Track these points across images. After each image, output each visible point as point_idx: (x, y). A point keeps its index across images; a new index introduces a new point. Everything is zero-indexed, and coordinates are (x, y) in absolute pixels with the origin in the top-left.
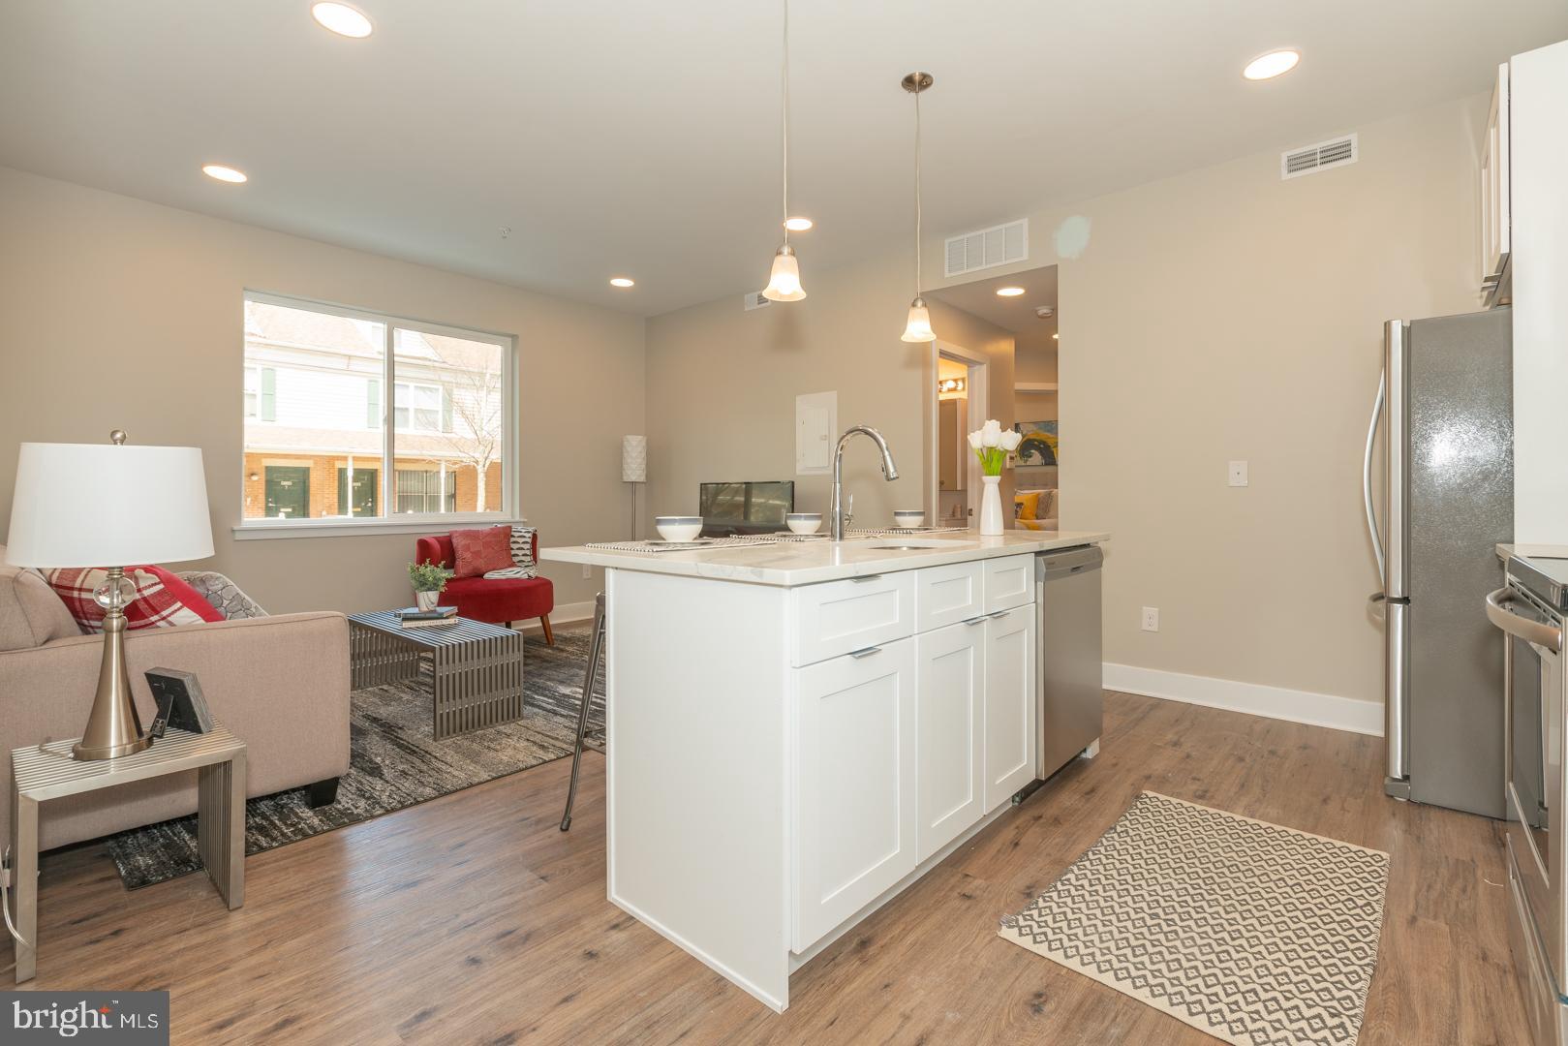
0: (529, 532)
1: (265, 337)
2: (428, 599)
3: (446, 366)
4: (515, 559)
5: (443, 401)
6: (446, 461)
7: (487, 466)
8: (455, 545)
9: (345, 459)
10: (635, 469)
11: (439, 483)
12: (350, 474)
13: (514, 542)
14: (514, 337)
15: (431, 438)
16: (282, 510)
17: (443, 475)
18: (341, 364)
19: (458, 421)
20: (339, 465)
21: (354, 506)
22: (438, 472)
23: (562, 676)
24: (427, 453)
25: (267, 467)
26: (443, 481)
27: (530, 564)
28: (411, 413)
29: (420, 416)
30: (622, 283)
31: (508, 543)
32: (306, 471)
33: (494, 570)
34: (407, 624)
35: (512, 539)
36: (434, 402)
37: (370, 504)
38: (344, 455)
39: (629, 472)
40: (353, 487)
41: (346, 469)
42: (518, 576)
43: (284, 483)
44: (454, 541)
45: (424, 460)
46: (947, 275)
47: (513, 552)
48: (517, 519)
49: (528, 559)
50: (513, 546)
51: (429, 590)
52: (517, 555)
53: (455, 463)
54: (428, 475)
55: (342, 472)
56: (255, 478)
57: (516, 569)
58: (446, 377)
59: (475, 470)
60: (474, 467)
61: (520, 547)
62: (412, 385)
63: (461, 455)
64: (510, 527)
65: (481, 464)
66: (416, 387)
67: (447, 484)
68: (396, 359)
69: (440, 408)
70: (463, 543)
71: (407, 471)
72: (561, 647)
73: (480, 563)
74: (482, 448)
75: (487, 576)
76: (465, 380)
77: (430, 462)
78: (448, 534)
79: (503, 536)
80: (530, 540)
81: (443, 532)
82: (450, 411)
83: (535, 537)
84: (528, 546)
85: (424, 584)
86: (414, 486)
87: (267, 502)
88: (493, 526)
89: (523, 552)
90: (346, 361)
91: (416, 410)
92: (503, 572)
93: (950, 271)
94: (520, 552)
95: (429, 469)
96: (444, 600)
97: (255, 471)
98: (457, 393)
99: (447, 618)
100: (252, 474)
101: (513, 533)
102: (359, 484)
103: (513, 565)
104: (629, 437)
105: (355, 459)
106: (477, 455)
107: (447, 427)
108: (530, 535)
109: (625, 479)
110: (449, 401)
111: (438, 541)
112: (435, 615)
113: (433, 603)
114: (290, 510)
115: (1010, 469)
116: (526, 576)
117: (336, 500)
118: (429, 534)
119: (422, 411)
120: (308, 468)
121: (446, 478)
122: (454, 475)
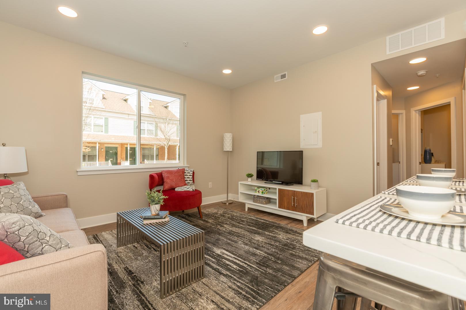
0: (192, 171)
1: (105, 109)
2: (155, 208)
3: (156, 117)
4: (187, 182)
5: (155, 126)
6: (156, 145)
7: (168, 146)
8: (163, 177)
9: (127, 144)
10: (228, 147)
11: (154, 152)
12: (129, 148)
13: (186, 175)
14: (184, 95)
15: (152, 138)
16: (110, 159)
17: (155, 149)
18: (126, 116)
19: (159, 132)
20: (126, 146)
21: (130, 158)
22: (154, 148)
23: (213, 240)
24: (151, 143)
25: (106, 147)
26: (155, 151)
27: (192, 184)
28: (146, 130)
29: (148, 131)
30: (227, 71)
31: (184, 175)
32: (116, 148)
33: (179, 186)
34: (146, 222)
35: (185, 174)
36: (152, 128)
37: (134, 158)
38: (127, 143)
39: (226, 147)
40: (130, 153)
41: (128, 147)
42: (188, 190)
43: (111, 151)
44: (163, 175)
45: (150, 145)
46: (388, 53)
47: (186, 179)
48: (186, 165)
49: (192, 182)
50: (186, 177)
51: (156, 204)
52: (187, 180)
53: (158, 145)
54: (151, 149)
55: (127, 148)
56: (102, 150)
57: (188, 187)
58: (157, 120)
59: (164, 147)
60: (164, 146)
61: (188, 177)
62: (146, 122)
63: (161, 143)
64: (184, 169)
65: (166, 145)
66: (147, 123)
67: (156, 151)
68: (141, 115)
69: (154, 129)
70: (167, 176)
71: (146, 148)
72: (206, 220)
73: (173, 184)
74: (166, 141)
75: (176, 189)
76: (162, 121)
77: (151, 145)
78: (161, 172)
79: (181, 173)
80: (192, 174)
81: (159, 171)
82: (157, 130)
83: (194, 173)
84: (191, 177)
85: (153, 201)
86: (147, 152)
87: (106, 157)
88: (177, 169)
89: (189, 179)
90: (128, 116)
91: (147, 130)
92: (182, 188)
93: (390, 51)
94: (188, 179)
95: (151, 147)
96: (162, 208)
97: (103, 148)
98: (159, 125)
99: (165, 218)
100: (102, 149)
101: (185, 172)
102: (131, 152)
103: (186, 185)
104: (226, 134)
105: (130, 144)
106: (165, 143)
107: (156, 135)
108: (192, 172)
109: (225, 150)
110: (156, 127)
111: (157, 175)
112: (159, 217)
113: (158, 210)
114: (112, 159)
115: (391, 145)
116: (191, 190)
117: (125, 156)
118: (154, 172)
119: (150, 130)
120: (117, 147)
121: (156, 150)
122: (158, 149)
